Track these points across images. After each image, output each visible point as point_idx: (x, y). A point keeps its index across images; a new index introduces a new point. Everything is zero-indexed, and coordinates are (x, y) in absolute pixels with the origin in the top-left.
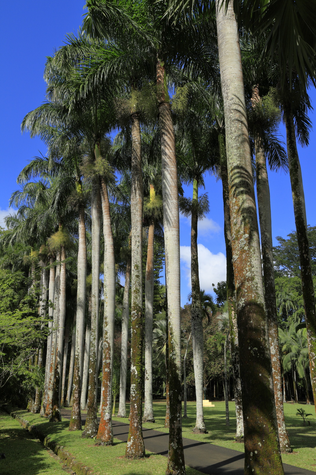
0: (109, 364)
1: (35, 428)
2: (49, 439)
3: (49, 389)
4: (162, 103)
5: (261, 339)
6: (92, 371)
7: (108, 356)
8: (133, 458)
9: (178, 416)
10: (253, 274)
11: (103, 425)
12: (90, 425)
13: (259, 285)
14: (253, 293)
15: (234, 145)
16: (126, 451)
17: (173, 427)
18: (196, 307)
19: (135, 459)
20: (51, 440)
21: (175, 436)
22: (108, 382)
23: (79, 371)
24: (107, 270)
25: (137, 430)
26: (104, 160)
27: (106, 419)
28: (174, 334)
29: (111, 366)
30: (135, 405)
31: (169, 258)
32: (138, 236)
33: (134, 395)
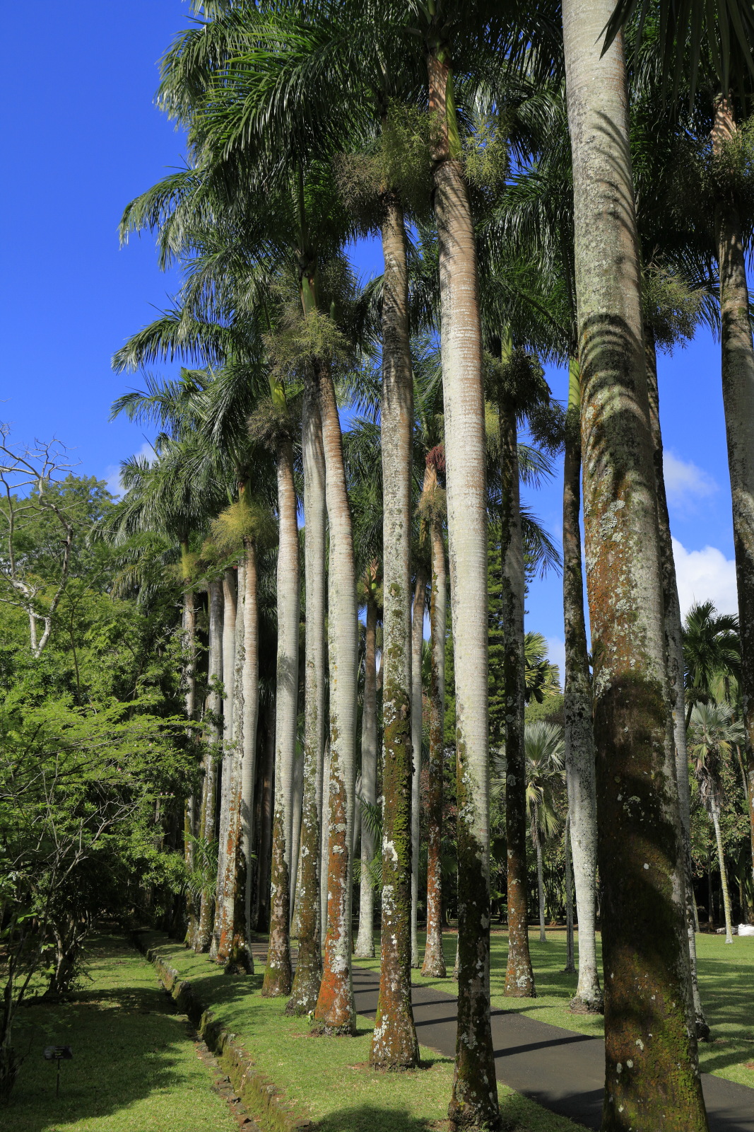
0: (344, 833)
1: (189, 989)
2: (211, 1014)
3: (226, 895)
4: (440, 161)
5: (650, 774)
6: (307, 851)
7: (339, 814)
8: (387, 1069)
9: (478, 968)
10: (634, 606)
11: (328, 985)
12: (306, 983)
13: (650, 634)
14: (633, 656)
15: (592, 266)
16: (372, 1053)
17: (466, 994)
18: (578, 690)
19: (391, 1070)
20: (214, 1018)
21: (471, 1018)
22: (341, 880)
23: (284, 851)
24: (335, 600)
25: (397, 1001)
26: (323, 317)
27: (337, 971)
28: (470, 760)
29: (347, 838)
30: (393, 937)
31: (457, 565)
32: (400, 511)
33: (389, 913)
